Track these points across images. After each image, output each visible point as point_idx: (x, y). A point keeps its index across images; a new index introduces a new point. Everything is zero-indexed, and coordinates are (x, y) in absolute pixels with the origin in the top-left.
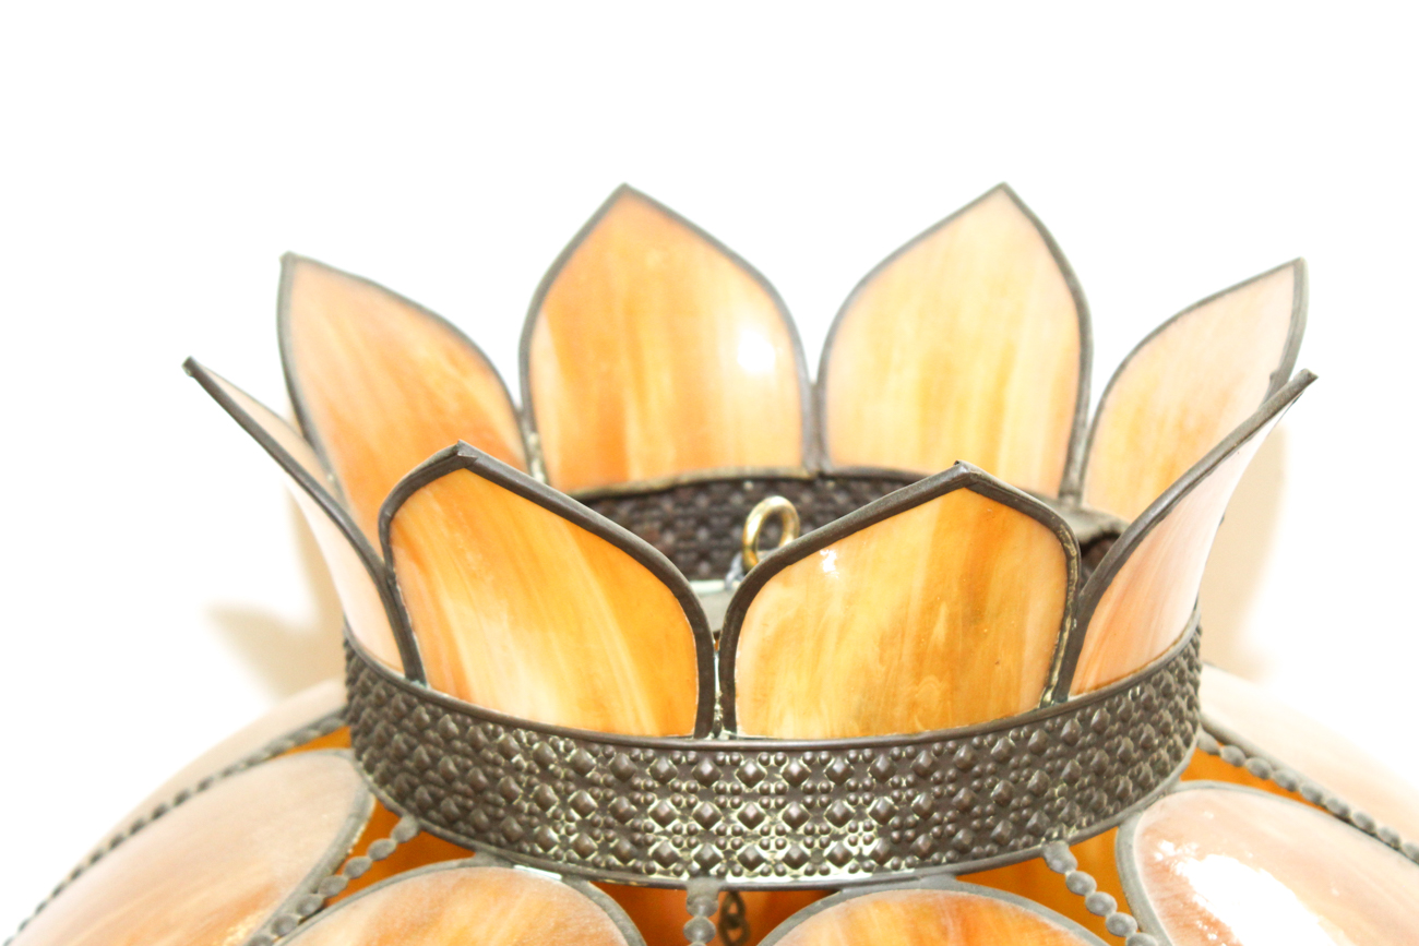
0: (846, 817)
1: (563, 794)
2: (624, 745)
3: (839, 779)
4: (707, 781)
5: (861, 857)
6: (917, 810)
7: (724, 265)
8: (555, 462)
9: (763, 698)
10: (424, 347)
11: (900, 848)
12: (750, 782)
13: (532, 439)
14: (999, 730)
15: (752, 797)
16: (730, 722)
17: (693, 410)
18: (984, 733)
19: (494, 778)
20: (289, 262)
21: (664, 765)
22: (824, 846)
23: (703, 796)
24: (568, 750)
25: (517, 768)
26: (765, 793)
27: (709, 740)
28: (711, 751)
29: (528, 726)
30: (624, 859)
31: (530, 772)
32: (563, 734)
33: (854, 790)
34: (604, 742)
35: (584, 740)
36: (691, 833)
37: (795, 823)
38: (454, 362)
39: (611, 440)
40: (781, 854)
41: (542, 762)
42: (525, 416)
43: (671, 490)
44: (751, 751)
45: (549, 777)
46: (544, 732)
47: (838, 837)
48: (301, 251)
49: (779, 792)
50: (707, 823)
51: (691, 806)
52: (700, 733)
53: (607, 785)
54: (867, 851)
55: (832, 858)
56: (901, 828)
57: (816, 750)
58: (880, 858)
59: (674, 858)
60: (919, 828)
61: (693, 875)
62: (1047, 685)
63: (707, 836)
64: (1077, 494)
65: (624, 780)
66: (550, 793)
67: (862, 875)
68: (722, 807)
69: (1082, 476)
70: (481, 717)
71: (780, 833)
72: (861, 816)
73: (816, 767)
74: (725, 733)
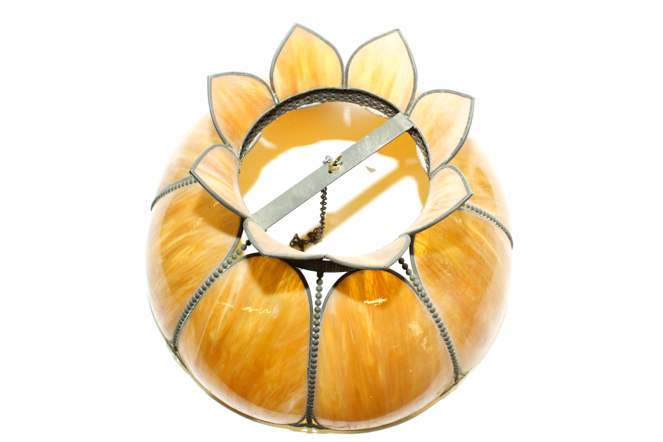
13: (274, 95)
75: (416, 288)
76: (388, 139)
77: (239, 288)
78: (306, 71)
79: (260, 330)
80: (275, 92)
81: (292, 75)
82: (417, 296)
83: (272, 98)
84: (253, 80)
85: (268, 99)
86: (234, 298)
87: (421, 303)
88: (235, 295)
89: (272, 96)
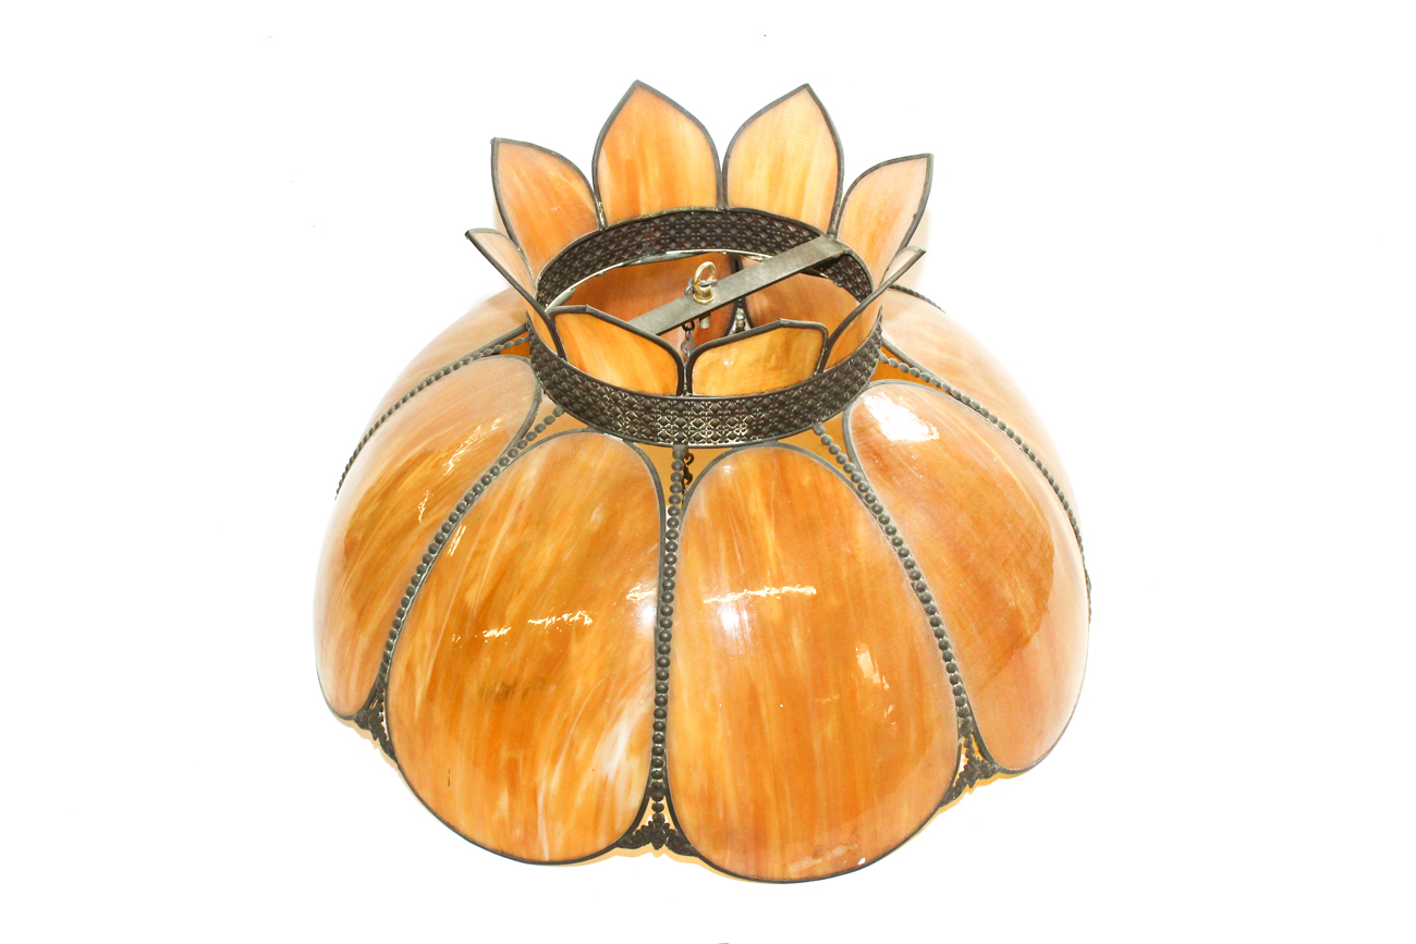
0: (736, 422)
1: (624, 412)
2: (648, 397)
3: (733, 410)
4: (681, 411)
5: (741, 436)
6: (763, 419)
7: (682, 117)
8: (608, 211)
9: (703, 383)
10: (552, 170)
11: (757, 432)
12: (698, 411)
13: (599, 204)
14: (796, 388)
15: (699, 417)
16: (690, 390)
17: (669, 182)
18: (790, 390)
19: (596, 402)
20: (495, 143)
21: (664, 405)
22: (726, 433)
23: (679, 416)
24: (626, 397)
25: (606, 399)
26: (703, 415)
27: (682, 397)
28: (683, 401)
29: (609, 386)
30: (648, 436)
31: (610, 402)
32: (624, 391)
33: (739, 413)
34: (640, 395)
35: (632, 394)
36: (674, 428)
37: (715, 426)
38: (565, 175)
39: (633, 198)
40: (709, 436)
41: (616, 400)
42: (596, 193)
43: (660, 216)
44: (698, 401)
45: (619, 405)
46: (616, 389)
47: (732, 430)
48: (500, 135)
49: (709, 415)
50: (681, 425)
51: (674, 419)
52: (678, 394)
53: (641, 410)
54: (743, 434)
55: (729, 437)
56: (756, 426)
57: (723, 400)
58: (748, 436)
59: (668, 436)
60: (763, 425)
61: (675, 443)
62: (815, 370)
63: (680, 430)
64: (836, 235)
65: (648, 410)
66: (618, 409)
67: (741, 442)
68: (687, 420)
69: (837, 227)
70: (591, 380)
71: (709, 429)
72: (741, 422)
73: (724, 407)
74: (688, 394)
75: (856, 485)
76: (798, 266)
77: (530, 490)
78: (654, 172)
79: (566, 556)
80: (600, 200)
81: (630, 176)
82: (860, 500)
83: (594, 210)
84: (564, 167)
85: (587, 211)
86: (520, 508)
87: (868, 513)
88: (522, 503)
89: (596, 205)
